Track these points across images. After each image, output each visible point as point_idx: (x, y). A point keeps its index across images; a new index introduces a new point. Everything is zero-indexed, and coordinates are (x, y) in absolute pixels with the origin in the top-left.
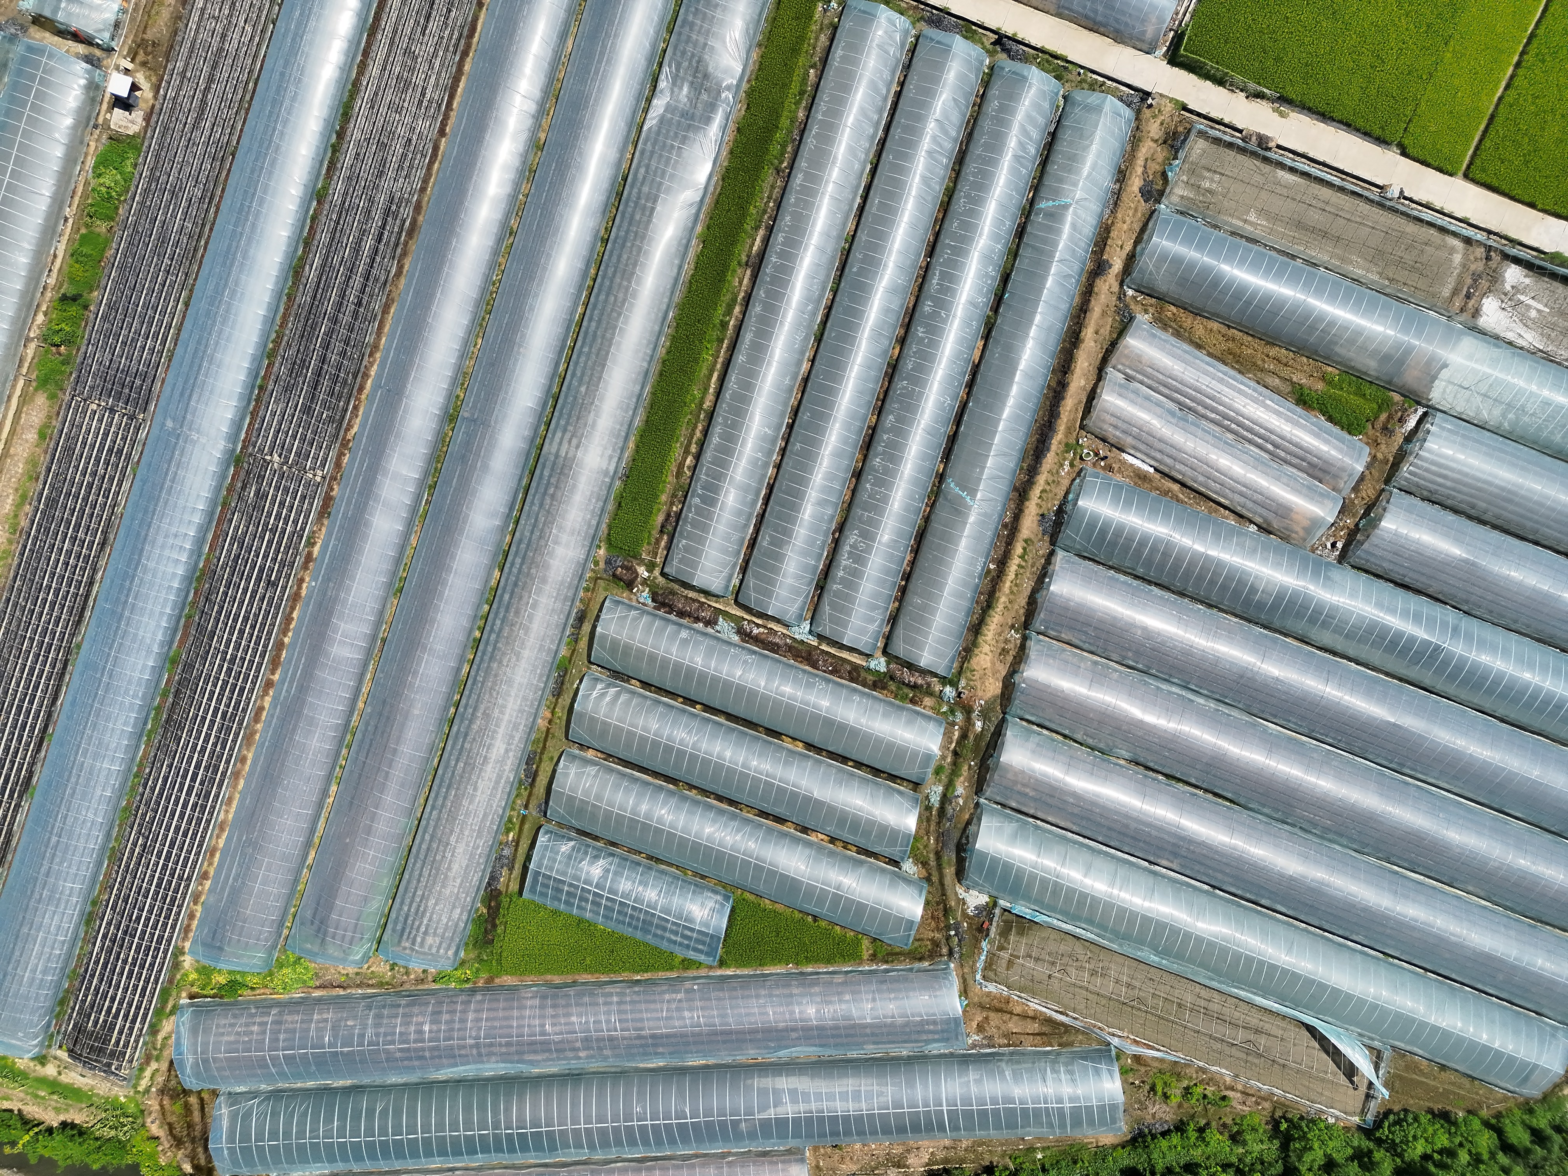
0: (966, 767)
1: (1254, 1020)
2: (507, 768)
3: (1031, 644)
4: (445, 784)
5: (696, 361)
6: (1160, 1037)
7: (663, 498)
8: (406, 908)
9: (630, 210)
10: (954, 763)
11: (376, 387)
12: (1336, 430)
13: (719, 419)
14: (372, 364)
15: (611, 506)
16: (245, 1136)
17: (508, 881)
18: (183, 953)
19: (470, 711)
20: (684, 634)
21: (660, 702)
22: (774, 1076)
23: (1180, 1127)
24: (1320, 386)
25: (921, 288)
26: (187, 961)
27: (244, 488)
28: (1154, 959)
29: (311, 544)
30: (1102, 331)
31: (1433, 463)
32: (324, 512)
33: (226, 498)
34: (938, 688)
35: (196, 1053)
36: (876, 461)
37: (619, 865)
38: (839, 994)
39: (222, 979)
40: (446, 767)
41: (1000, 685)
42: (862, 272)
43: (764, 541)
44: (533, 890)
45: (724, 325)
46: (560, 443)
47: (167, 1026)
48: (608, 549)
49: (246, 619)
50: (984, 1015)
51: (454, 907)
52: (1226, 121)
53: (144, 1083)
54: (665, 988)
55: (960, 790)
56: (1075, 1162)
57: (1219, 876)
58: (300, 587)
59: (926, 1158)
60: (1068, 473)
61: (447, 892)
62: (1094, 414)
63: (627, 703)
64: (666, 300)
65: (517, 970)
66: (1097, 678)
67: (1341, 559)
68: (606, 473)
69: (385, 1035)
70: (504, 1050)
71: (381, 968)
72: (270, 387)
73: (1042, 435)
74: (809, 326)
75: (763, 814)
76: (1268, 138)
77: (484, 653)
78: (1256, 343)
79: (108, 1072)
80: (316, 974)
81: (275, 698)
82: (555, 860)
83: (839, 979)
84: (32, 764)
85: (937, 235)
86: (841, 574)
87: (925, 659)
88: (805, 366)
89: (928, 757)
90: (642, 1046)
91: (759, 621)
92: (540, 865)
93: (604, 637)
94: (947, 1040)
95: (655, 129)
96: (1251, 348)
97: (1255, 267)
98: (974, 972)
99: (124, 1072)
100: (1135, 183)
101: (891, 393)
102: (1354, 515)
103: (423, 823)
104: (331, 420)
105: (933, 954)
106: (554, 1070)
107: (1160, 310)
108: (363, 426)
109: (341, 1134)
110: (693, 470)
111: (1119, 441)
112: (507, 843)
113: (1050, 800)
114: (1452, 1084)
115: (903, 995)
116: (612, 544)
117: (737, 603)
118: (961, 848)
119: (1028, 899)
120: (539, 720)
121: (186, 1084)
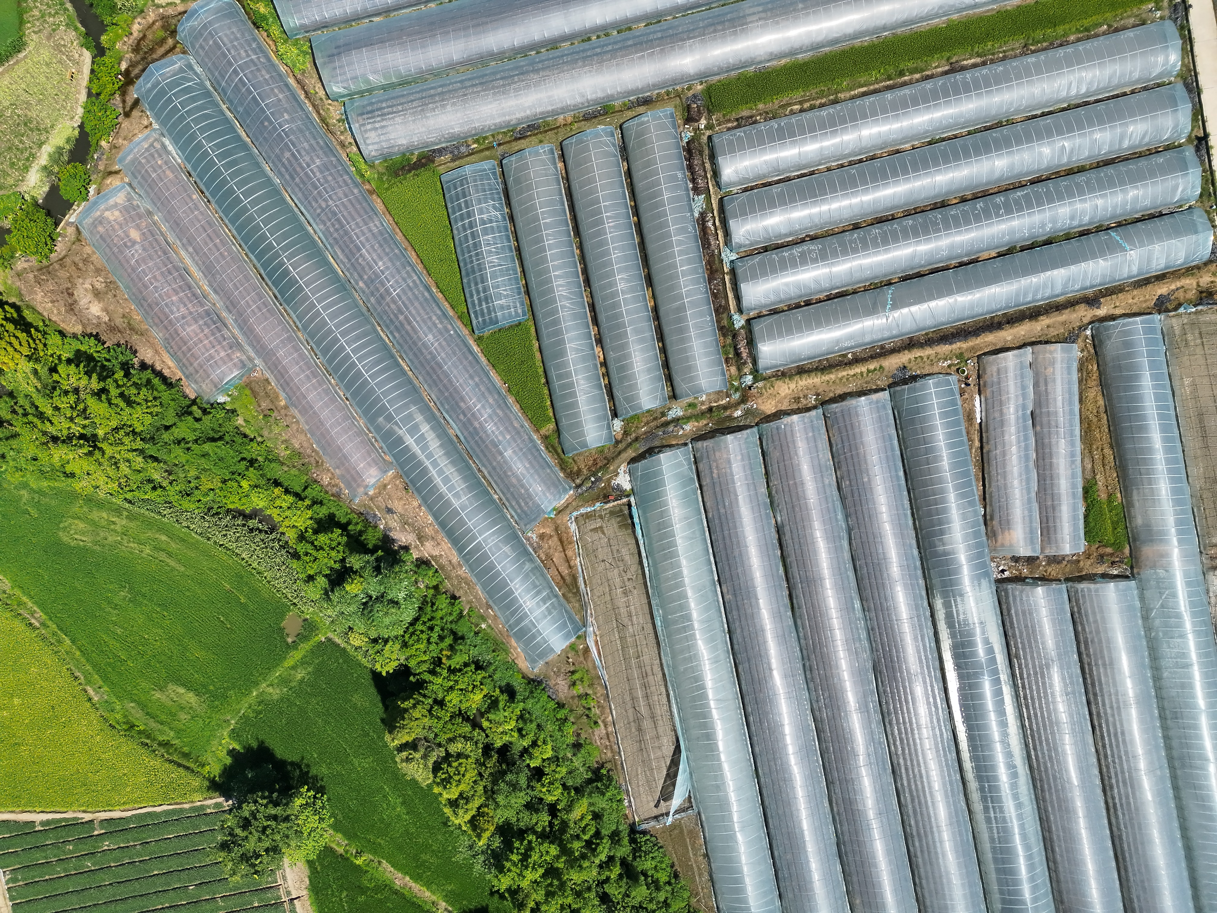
0: (705, 422)
1: (660, 710)
2: (518, 115)
3: (813, 413)
4: (481, 80)
5: (867, 69)
6: (610, 657)
7: (761, 106)
8: (384, 105)
10: (703, 413)
12: (1081, 524)
13: (838, 107)
15: (733, 74)
16: (171, 86)
17: (444, 163)
19: (540, 66)
20: (680, 175)
21: (623, 188)
22: (426, 420)
23: (561, 706)
24: (1104, 496)
25: (1007, 189)
28: (658, 623)
30: (1052, 329)
34: (746, 370)
36: (876, 231)
37: (499, 227)
38: (506, 428)
39: (262, 9)
41: (774, 410)
42: (996, 140)
43: (776, 190)
45: (901, 74)
46: (754, 14)
48: (702, 91)
50: (553, 533)
51: (404, 137)
54: (439, 312)
55: (688, 427)
56: (494, 651)
57: (738, 630)
59: (436, 553)
60: (943, 367)
61: (412, 126)
62: (993, 358)
63: (609, 165)
65: (389, 207)
66: (818, 470)
67: (998, 581)
68: (754, 57)
69: (291, 141)
70: (332, 230)
71: (335, 113)
73: (958, 332)
74: (937, 131)
75: (592, 307)
78: (1106, 437)
80: (304, 72)
83: (517, 424)
85: (1049, 178)
86: (786, 254)
87: (765, 349)
88: (907, 146)
89: (698, 391)
90: (391, 320)
91: (718, 224)
93: (644, 123)
94: (521, 519)
96: (1102, 436)
97: (1158, 398)
98: (576, 509)
100: (1163, 289)
101: (925, 213)
102: (1031, 572)
105: (571, 475)
107: (1089, 360)
109: (213, 148)
110: (792, 113)
111: (985, 386)
112: (468, 146)
113: (718, 489)
114: (699, 868)
115: (532, 471)
116: (709, 91)
117: (721, 201)
118: (651, 452)
119: (644, 513)
120: (562, 117)
121: (180, 29)
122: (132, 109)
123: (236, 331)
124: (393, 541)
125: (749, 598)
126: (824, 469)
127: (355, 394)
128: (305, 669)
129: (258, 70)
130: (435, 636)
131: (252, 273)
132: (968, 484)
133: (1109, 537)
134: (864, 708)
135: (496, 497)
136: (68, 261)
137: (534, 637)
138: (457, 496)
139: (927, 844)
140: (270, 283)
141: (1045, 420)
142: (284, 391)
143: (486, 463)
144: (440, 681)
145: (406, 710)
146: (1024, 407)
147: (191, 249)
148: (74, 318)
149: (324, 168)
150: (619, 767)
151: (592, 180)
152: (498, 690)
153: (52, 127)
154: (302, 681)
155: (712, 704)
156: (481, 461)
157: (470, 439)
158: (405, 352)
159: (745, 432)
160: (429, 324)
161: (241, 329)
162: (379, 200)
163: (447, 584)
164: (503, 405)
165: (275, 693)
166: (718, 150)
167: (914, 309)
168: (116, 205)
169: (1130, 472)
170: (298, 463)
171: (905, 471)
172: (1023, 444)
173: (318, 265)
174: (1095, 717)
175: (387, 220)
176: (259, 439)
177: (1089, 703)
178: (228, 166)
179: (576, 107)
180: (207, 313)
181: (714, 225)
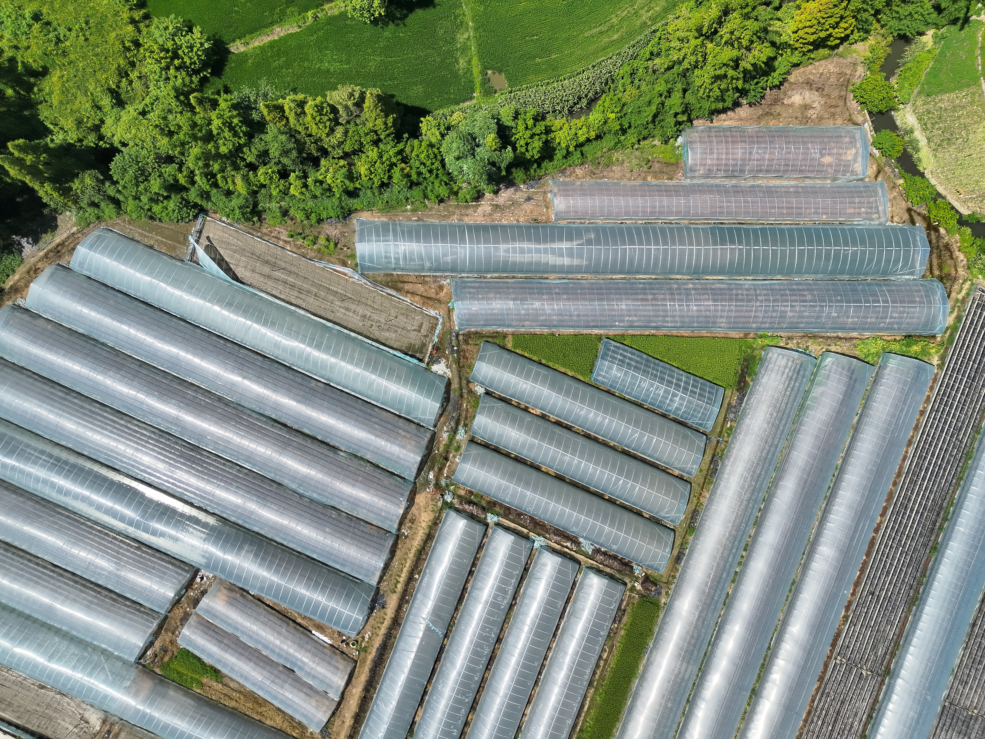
0: (441, 449)
1: (269, 285)
2: (729, 467)
3: (396, 526)
5: (597, 720)
6: (329, 277)
7: (623, 632)
10: (448, 452)
11: (799, 713)
12: (197, 653)
13: (586, 684)
14: (802, 728)
15: (656, 629)
16: (907, 252)
17: (732, 397)
18: (938, 365)
19: (751, 505)
20: (614, 547)
22: (572, 266)
23: (320, 221)
24: (205, 680)
26: (935, 361)
27: (885, 654)
29: (846, 617)
30: (340, 723)
31: (138, 629)
32: (836, 637)
33: (897, 649)
34: (455, 501)
35: (935, 305)
36: (487, 651)
37: (664, 403)
38: (528, 315)
39: (916, 348)
41: (417, 500)
43: (560, 604)
46: (686, 670)
47: (950, 320)
48: (659, 601)
49: (888, 573)
50: (438, 297)
51: (767, 383)
53: (967, 285)
54: (636, 324)
55: (445, 436)
56: (387, 202)
57: (286, 374)
58: (854, 590)
59: (480, 210)
60: (366, 633)
61: (770, 393)
62: (348, 670)
63: (653, 504)
65: (728, 340)
66: (356, 503)
67: (198, 571)
68: (658, 650)
70: (740, 292)
71: (815, 348)
72: (865, 716)
73: (382, 659)
75: (569, 428)
78: (243, 709)
80: (855, 347)
81: (873, 520)
83: (527, 324)
86: (513, 581)
87: (461, 523)
88: (528, 711)
89: (465, 459)
90: (653, 289)
91: (566, 550)
93: (665, 548)
94: (462, 282)
96: (246, 707)
98: (443, 324)
99: (979, 293)
101: (475, 692)
102: (188, 597)
104: (828, 695)
105: (468, 336)
107: (302, 734)
108: (809, 690)
109: (846, 252)
110: (603, 650)
111: (334, 652)
112: (731, 421)
113: (390, 426)
114: (146, 236)
115: (489, 312)
116: (656, 605)
117: (579, 563)
118: (447, 399)
119: (409, 367)
120: (708, 496)
121: (940, 285)
122: (911, 216)
123: (717, 181)
124: (507, 187)
125: (303, 396)
126: (353, 506)
127: (621, 231)
128: (463, 69)
129: (877, 318)
130: (424, 170)
131: (748, 219)
132: (276, 596)
133: (175, 665)
134: (176, 422)
135: (489, 276)
136: (841, 103)
137: (378, 235)
138: (507, 251)
139: (55, 401)
140: (733, 226)
141: (283, 677)
142: (656, 185)
143: (515, 285)
144: (391, 153)
145: (387, 116)
146: (301, 668)
147: (792, 190)
148: (801, 81)
149: (783, 316)
150: (251, 231)
151: (651, 487)
152: (359, 186)
153: (935, 156)
154: (457, 62)
155: (249, 323)
156: (519, 283)
157: (539, 285)
158: (625, 283)
159: (415, 471)
160: (632, 313)
161: (717, 186)
162: (737, 336)
163: (453, 203)
164: (546, 323)
165: (461, 37)
166: (613, 584)
167: (418, 641)
168: (855, 161)
169: (208, 709)
170: (603, 161)
171: (315, 560)
172: (277, 650)
173: (723, 266)
174: (62, 572)
175: (720, 332)
176: (636, 146)
177: (74, 574)
178: (828, 253)
179: (707, 509)
180: (742, 171)
181: (567, 547)
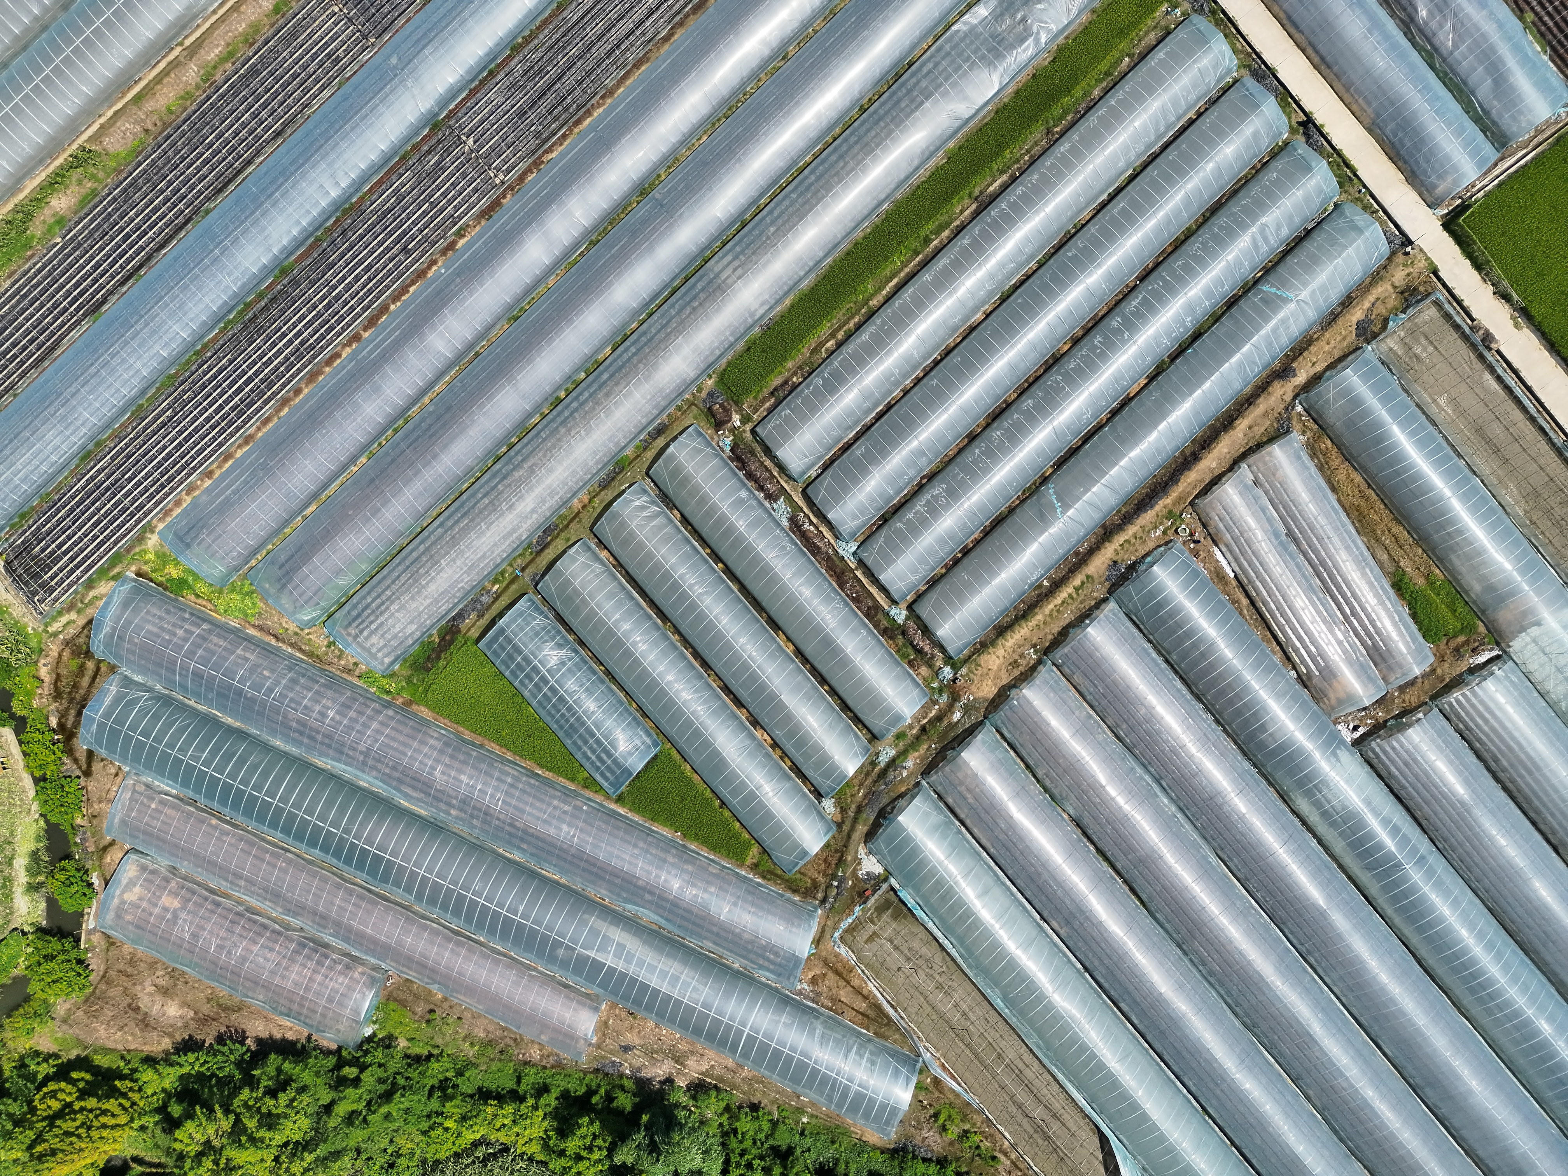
0: (925, 747)
1: (1058, 1103)
2: (525, 526)
3: (1042, 669)
4: (463, 511)
5: (886, 258)
6: (967, 1074)
7: (790, 364)
8: (369, 600)
9: (900, 94)
10: (917, 738)
11: (592, 128)
12: (1414, 627)
13: (877, 320)
14: (599, 105)
15: (740, 346)
16: (120, 721)
17: (471, 625)
18: (153, 532)
19: (520, 458)
20: (743, 494)
21: (689, 542)
22: (611, 923)
23: (942, 1162)
24: (1421, 581)
25: (1118, 303)
26: (153, 540)
27: (429, 152)
28: (999, 1003)
29: (460, 234)
30: (1256, 429)
31: (1482, 702)
32: (487, 213)
33: (407, 153)
34: (939, 663)
35: (117, 623)
36: (996, 434)
37: (576, 665)
38: (707, 882)
39: (174, 572)
40: (473, 495)
41: (995, 690)
42: (1075, 259)
43: (858, 450)
44: (489, 645)
45: (927, 241)
47: (103, 588)
48: (716, 384)
49: (368, 269)
50: (825, 970)
51: (412, 622)
52: (1466, 303)
53: (55, 627)
54: (558, 794)
55: (910, 763)
56: (833, 1142)
57: (1096, 963)
58: (429, 267)
59: (705, 1067)
60: (1158, 538)
61: (414, 605)
62: (1209, 498)
63: (660, 528)
64: (888, 191)
65: (438, 709)
66: (1083, 731)
67: (1357, 743)
68: (752, 315)
69: (292, 700)
70: (387, 771)
71: (319, 640)
72: (499, 78)
73: (1153, 491)
74: (1002, 283)
75: (727, 690)
76: (1493, 338)
77: (558, 415)
78: (1385, 513)
79: (30, 600)
80: (260, 614)
81: (355, 353)
82: (522, 629)
83: (715, 869)
84: (111, 293)
85: (1157, 265)
86: (910, 516)
87: (944, 631)
88: (979, 316)
89: (898, 718)
90: (510, 834)
91: (814, 520)
92: (508, 625)
93: (672, 457)
94: (779, 975)
95: (961, 34)
96: (1379, 514)
97: (1421, 444)
98: (835, 928)
99: (44, 607)
100: (1357, 315)
101: (1041, 381)
102: (1388, 712)
103: (425, 533)
104: (538, 135)
105: (808, 893)
106: (423, 812)
107: (1317, 439)
108: (562, 155)
109: (206, 763)
110: (830, 354)
111: (1217, 533)
112: (489, 591)
113: (982, 814)
115: (762, 914)
116: (723, 380)
117: (804, 492)
118: (883, 817)
119: (917, 889)
120: (575, 500)
121: (93, 649)
122: (89, 764)
123: (344, 946)
124: (650, 1080)
125: (1087, 919)
127: (517, 941)
129: (211, 642)
132: (1263, 655)
135: (737, 966)
136: (112, 973)
137: (870, 1106)
138: (696, 991)
142: (435, 982)
146: (1276, 535)
147: (243, 883)
148: (155, 1033)
149: (344, 708)
151: (649, 556)
153: (12, 834)
155: (1116, 1067)
156: (698, 935)
157: (671, 917)
158: (546, 861)
159: (979, 736)
160: (556, 814)
161: (346, 940)
162: (422, 708)
163: (738, 1096)
164: (688, 858)
166: (770, 443)
167: (1088, 496)
168: (132, 883)
169: (1437, 540)
171: (1181, 677)
172: (1299, 577)
173: (397, 820)
175: (445, 727)
176: (436, 1052)
177: (1536, 826)
178: (233, 774)
179: (585, 482)
180: (301, 944)
181: (811, 523)
